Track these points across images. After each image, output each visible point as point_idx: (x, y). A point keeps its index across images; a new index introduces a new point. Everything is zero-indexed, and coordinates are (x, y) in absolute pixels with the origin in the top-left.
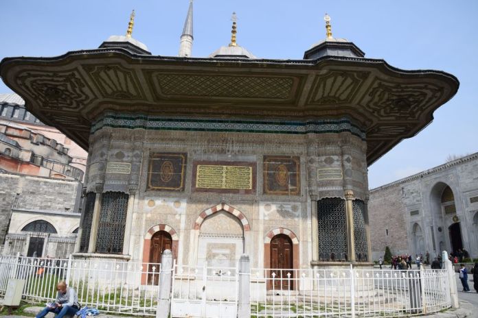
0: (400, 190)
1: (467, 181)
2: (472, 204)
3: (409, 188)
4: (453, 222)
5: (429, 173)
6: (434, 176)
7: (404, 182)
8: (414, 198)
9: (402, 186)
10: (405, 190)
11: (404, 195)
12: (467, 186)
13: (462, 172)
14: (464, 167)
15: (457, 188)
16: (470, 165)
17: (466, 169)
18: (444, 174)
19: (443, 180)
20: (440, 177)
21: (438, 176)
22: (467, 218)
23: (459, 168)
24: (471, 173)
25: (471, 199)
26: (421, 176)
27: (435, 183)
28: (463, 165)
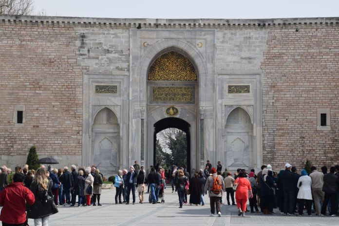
0: (75, 39)
1: (230, 58)
2: (231, 95)
3: (101, 39)
4: (166, 116)
5: (157, 25)
6: (166, 34)
7: (88, 24)
8: (110, 61)
9: (81, 30)
10: (86, 41)
11: (85, 51)
12: (228, 66)
13: (223, 42)
14: (229, 35)
15: (209, 66)
16: (239, 35)
17: (231, 39)
18: (187, 35)
19: (183, 46)
20: (178, 39)
21: (173, 35)
22: (219, 115)
23: (219, 34)
24: (239, 47)
25: (230, 87)
26: (139, 25)
27: (165, 45)
28: (228, 32)
